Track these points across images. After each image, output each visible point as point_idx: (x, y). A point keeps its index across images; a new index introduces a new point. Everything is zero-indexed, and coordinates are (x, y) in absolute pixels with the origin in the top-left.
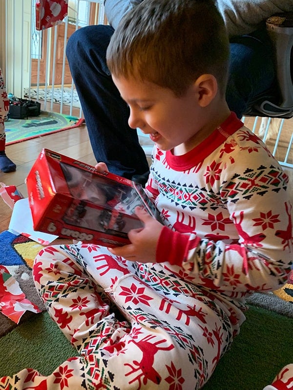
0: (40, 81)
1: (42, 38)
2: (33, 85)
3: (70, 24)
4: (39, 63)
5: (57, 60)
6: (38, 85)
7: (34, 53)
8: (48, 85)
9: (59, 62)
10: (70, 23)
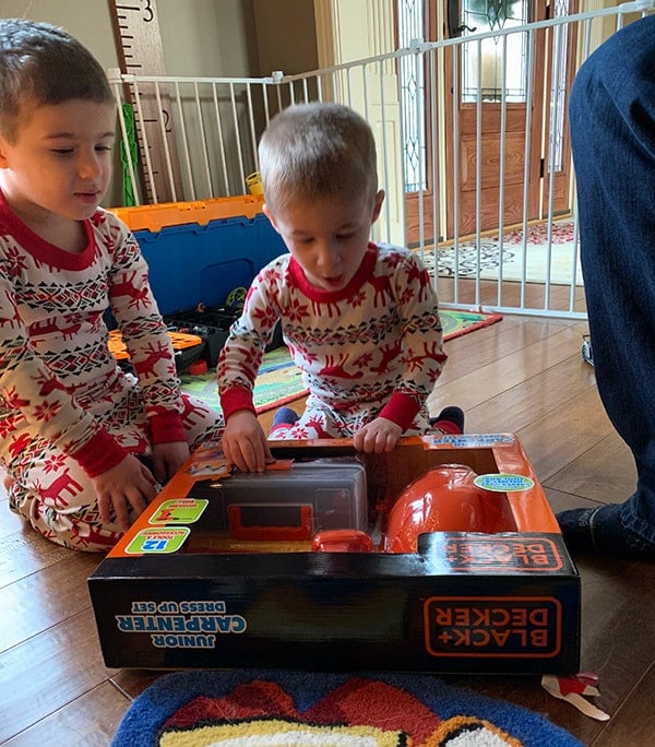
0: (425, 236)
1: (426, 148)
2: (412, 245)
3: (486, 103)
4: (421, 198)
5: (461, 185)
6: (422, 244)
7: (411, 181)
8: (445, 239)
9: (465, 188)
10: (486, 101)
